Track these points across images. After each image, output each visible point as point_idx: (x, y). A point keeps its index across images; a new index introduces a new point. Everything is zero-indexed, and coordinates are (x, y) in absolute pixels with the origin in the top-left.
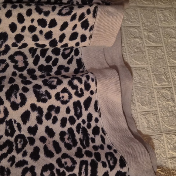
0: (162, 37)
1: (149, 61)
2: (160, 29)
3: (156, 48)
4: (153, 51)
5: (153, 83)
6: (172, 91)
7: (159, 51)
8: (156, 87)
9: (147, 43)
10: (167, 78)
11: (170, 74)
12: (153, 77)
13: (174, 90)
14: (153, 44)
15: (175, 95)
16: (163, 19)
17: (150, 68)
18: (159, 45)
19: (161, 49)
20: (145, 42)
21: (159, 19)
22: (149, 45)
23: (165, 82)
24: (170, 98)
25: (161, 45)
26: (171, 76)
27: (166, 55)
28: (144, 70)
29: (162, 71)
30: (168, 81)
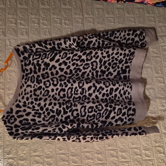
0: (161, 51)
1: (152, 64)
2: (160, 47)
3: (157, 57)
4: (155, 59)
5: (154, 74)
6: (164, 78)
7: (158, 59)
8: (155, 76)
9: (152, 54)
10: (162, 72)
11: (164, 70)
12: (154, 72)
13: (165, 78)
14: (155, 55)
15: (165, 81)
16: (162, 41)
17: (153, 67)
18: (159, 55)
19: (160, 58)
20: (151, 54)
21: (160, 41)
22: (153, 56)
23: (161, 74)
24: (162, 82)
25: (160, 55)
26: (164, 71)
27: (162, 61)
28: (149, 68)
29: (159, 68)
30: (162, 74)
